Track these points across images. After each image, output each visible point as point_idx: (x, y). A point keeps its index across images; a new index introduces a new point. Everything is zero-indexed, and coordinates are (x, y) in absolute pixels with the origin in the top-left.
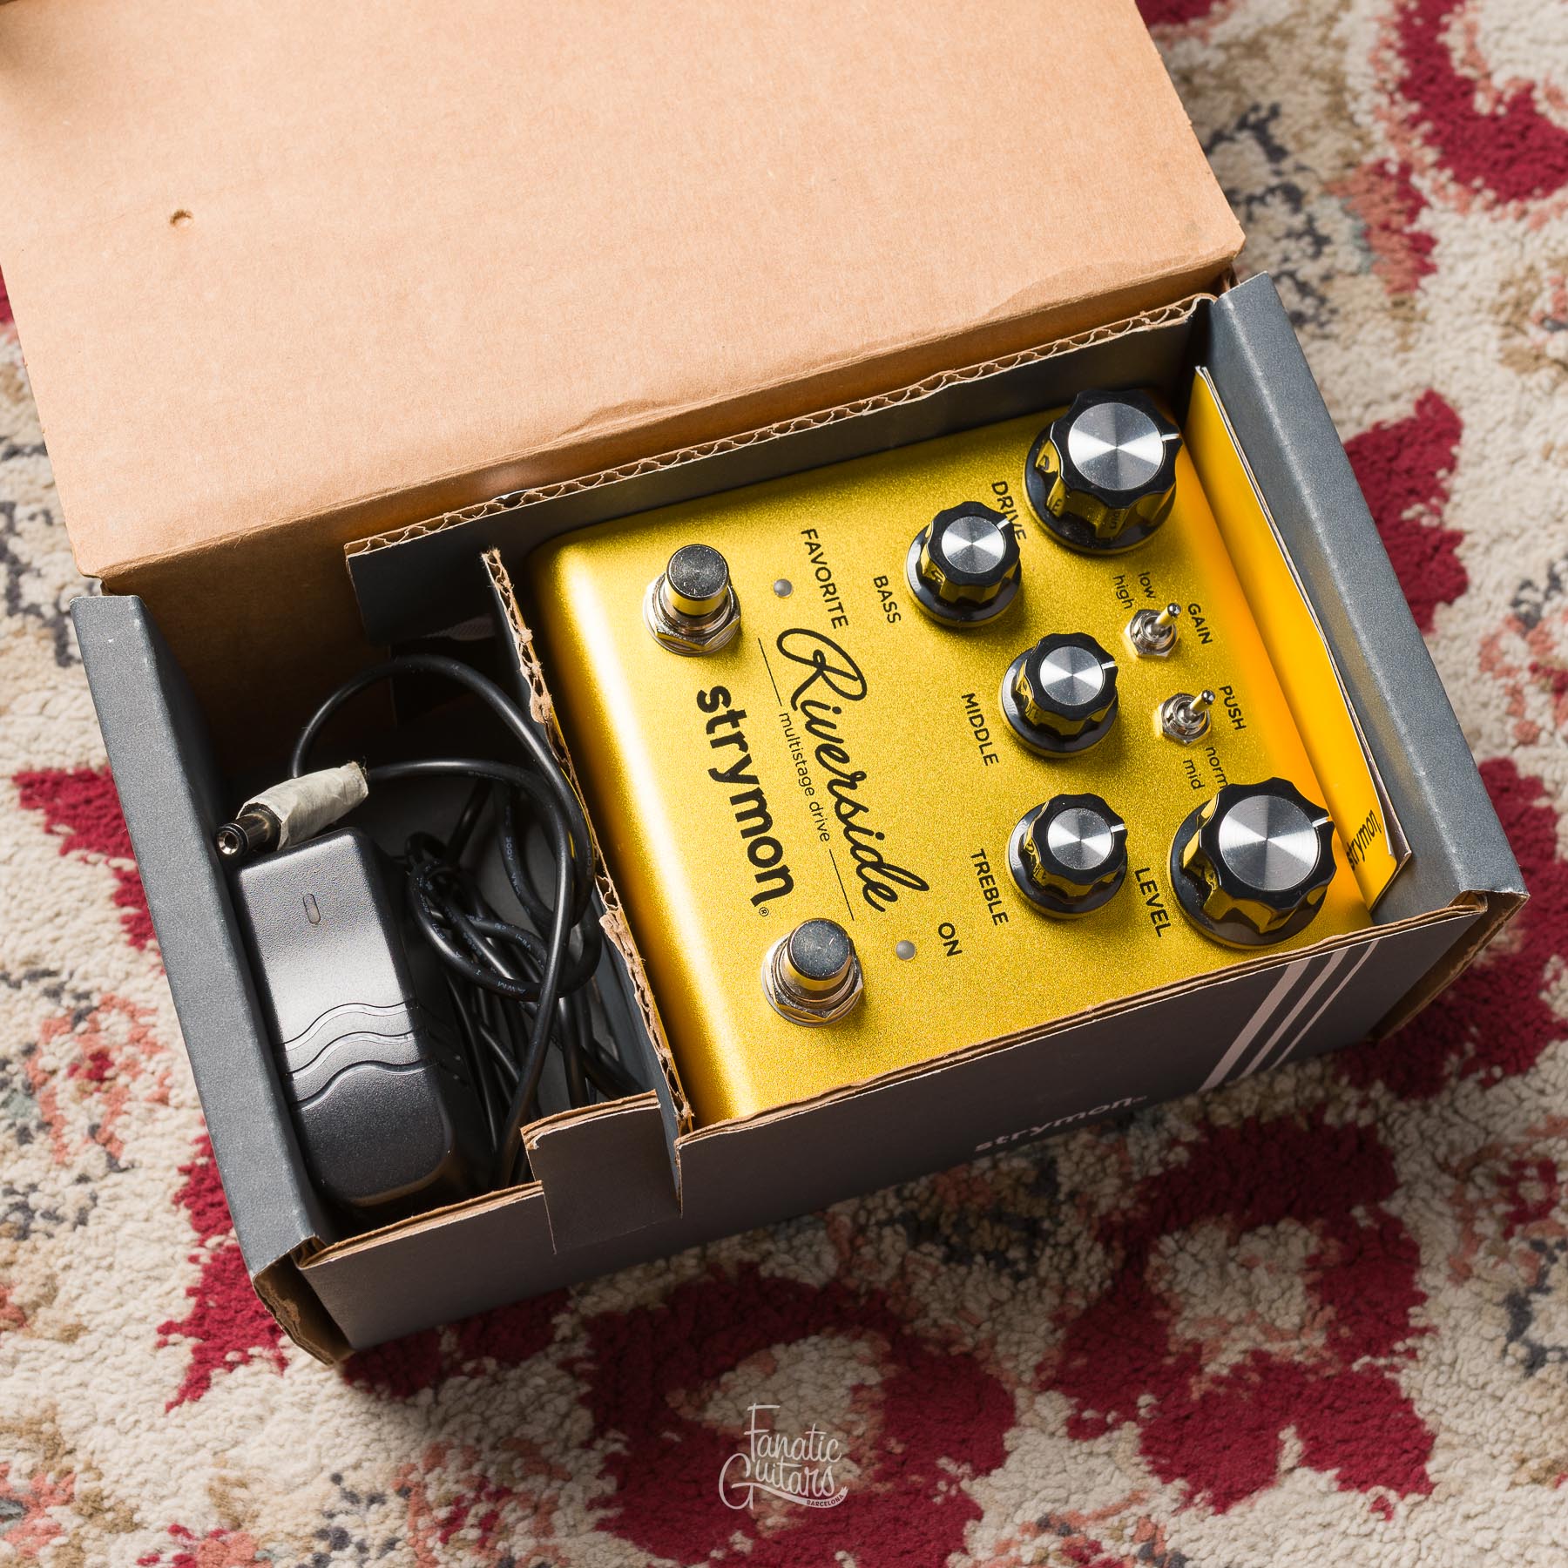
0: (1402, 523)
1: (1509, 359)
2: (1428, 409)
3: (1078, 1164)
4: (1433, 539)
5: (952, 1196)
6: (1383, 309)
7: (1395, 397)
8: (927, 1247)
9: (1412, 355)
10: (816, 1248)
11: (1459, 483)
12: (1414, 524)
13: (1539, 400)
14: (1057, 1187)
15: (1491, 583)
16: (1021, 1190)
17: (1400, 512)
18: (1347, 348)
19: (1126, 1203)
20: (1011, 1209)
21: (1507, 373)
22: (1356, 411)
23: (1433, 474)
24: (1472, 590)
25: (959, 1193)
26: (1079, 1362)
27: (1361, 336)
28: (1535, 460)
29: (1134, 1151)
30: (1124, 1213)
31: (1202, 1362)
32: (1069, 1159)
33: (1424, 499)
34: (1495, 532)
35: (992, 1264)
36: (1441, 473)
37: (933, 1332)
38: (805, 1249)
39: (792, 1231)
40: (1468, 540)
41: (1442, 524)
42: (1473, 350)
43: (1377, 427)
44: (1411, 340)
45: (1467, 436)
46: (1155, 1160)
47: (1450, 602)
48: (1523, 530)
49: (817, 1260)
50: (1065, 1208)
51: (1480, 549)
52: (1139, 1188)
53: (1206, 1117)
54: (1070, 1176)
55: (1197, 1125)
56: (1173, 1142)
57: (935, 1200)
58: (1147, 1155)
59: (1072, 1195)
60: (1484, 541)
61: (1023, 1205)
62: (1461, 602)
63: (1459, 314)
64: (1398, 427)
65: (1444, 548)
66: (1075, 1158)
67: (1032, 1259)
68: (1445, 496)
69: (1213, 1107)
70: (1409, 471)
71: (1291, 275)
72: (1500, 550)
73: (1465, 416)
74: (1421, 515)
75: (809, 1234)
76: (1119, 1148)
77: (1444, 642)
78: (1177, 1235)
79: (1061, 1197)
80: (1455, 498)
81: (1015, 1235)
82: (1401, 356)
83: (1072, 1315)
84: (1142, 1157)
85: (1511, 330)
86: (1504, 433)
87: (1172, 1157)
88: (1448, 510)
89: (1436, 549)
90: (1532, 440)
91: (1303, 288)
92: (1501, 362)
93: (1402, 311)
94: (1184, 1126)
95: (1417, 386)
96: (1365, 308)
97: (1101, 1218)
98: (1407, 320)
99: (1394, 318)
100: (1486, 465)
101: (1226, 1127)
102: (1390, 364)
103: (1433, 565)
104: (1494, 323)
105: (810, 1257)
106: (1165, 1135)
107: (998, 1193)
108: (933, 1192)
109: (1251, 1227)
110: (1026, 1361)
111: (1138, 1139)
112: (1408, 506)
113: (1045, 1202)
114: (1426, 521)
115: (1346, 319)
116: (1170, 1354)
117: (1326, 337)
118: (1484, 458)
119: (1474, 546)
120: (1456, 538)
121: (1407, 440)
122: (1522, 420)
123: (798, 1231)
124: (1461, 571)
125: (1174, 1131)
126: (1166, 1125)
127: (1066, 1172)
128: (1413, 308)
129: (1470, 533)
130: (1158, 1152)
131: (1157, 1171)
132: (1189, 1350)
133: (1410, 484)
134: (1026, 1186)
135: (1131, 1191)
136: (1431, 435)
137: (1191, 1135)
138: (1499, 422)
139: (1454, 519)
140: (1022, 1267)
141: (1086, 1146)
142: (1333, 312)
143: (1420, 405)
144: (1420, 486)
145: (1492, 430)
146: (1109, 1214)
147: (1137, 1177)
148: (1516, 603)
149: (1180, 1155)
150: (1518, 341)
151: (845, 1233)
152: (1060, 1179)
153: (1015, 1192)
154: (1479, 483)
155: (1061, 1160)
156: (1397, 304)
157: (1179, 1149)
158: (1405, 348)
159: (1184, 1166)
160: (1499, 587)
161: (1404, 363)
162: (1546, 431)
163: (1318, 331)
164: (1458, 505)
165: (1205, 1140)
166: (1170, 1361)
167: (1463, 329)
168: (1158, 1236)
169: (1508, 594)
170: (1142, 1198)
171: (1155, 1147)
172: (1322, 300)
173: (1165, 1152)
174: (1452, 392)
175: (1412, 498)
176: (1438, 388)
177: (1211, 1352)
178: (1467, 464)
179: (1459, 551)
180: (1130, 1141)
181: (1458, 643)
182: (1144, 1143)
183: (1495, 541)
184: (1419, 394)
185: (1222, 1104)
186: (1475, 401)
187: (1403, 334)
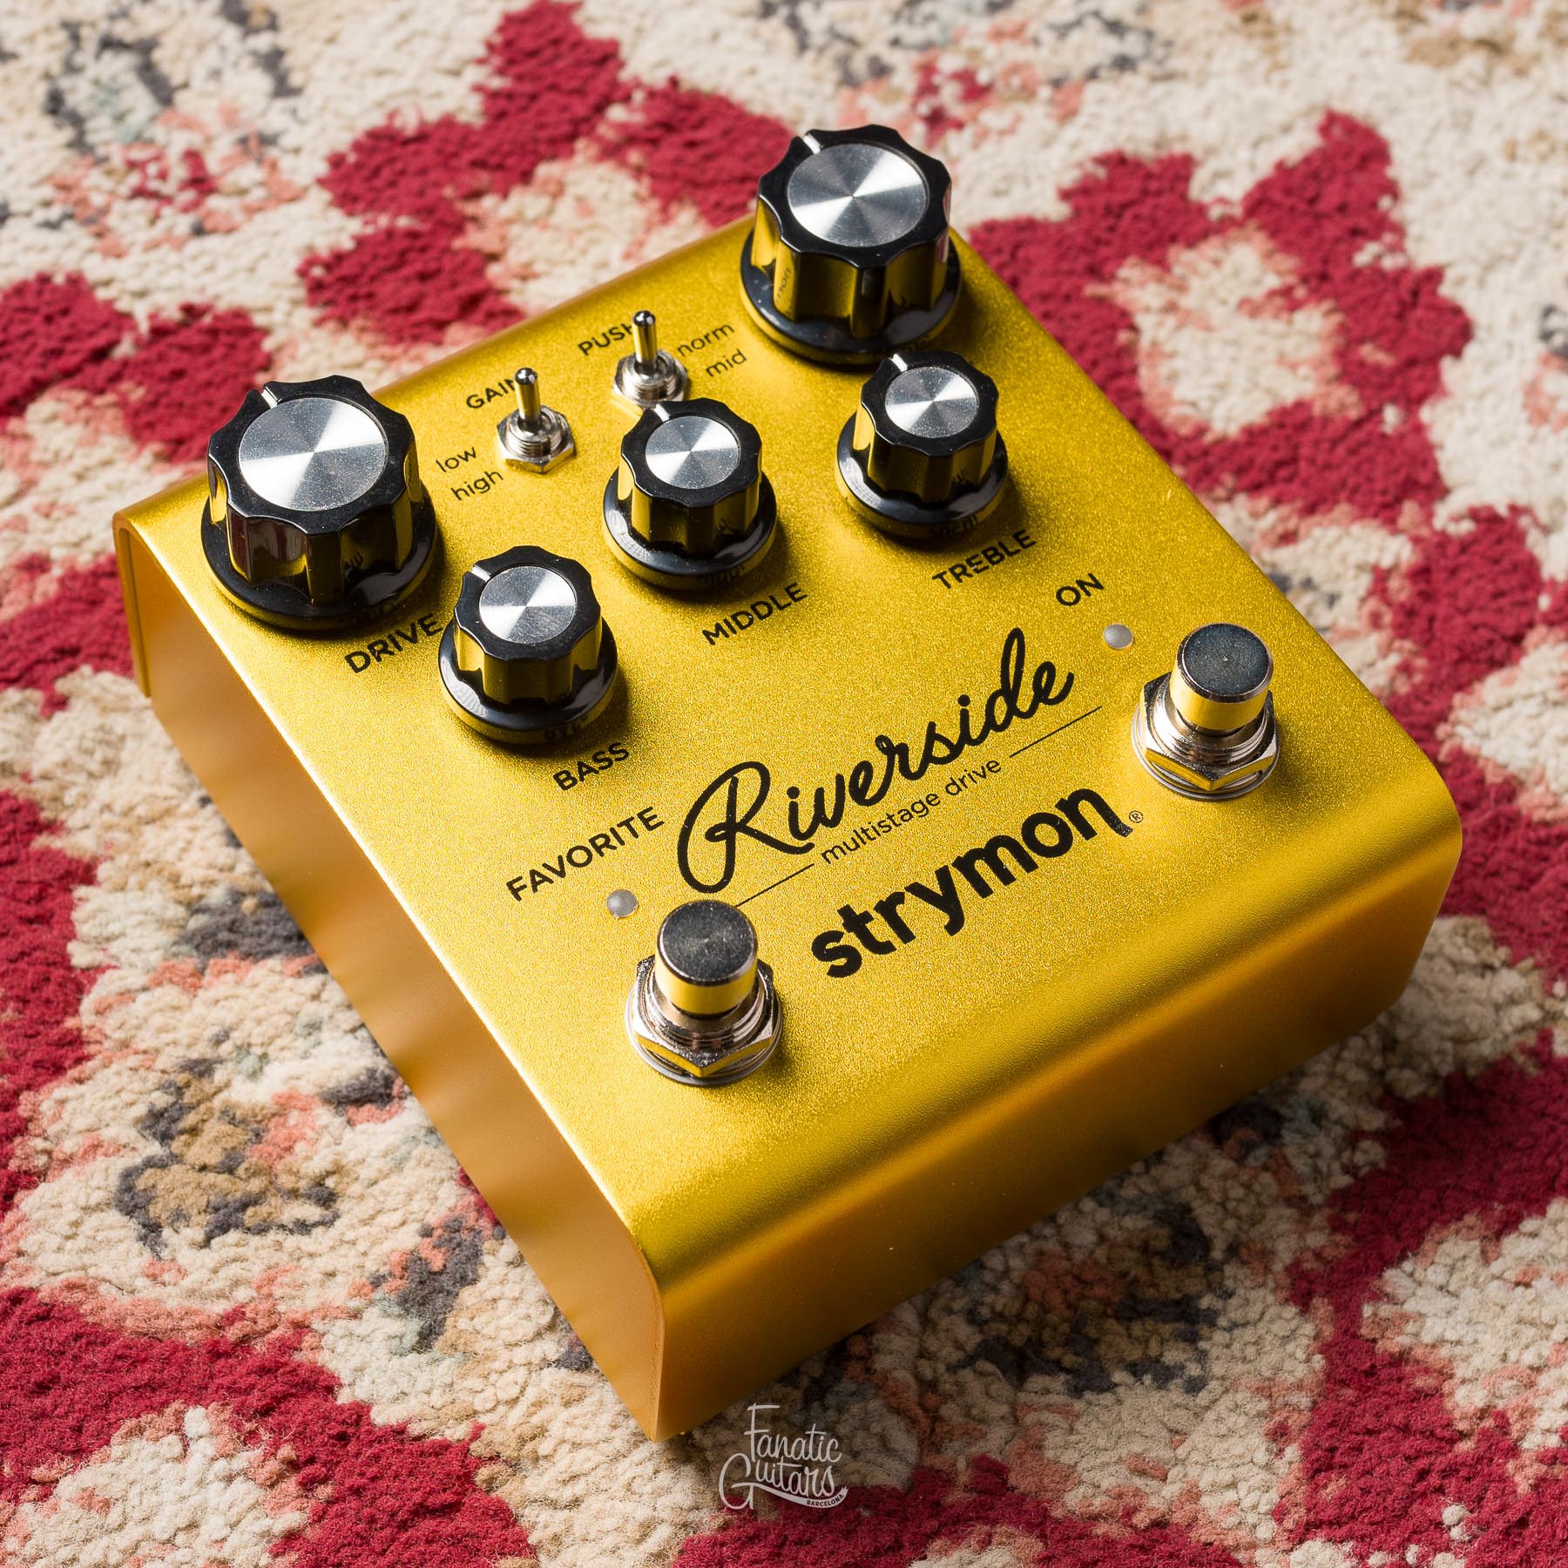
0: (1358, 272)
1: (1417, 54)
2: (1337, 131)
3: (1223, 1205)
4: (1406, 285)
5: (1056, 1298)
6: (1231, 28)
7: (1287, 129)
8: (1036, 1382)
9: (1290, 74)
10: (876, 1428)
11: (1412, 210)
12: (1375, 271)
13: (1472, 93)
14: (1206, 1244)
15: (1502, 319)
16: (1156, 1261)
17: (1350, 259)
18: (1201, 84)
19: (1316, 1240)
20: (1150, 1293)
21: (1419, 73)
22: (1244, 155)
23: (1374, 205)
24: (1480, 333)
25: (1066, 1292)
26: (1334, 1487)
27: (1216, 65)
28: (1500, 164)
29: (1301, 1165)
30: (1318, 1255)
31: (1515, 1435)
32: (1210, 1201)
33: (1375, 236)
34: (1483, 257)
35: (1147, 1379)
36: (1385, 202)
37: (1098, 1503)
38: (861, 1434)
39: (831, 1414)
40: (1450, 275)
41: (1410, 263)
42: (1366, 53)
43: (1280, 167)
44: (1283, 56)
45: (1396, 152)
46: (1336, 1166)
47: (1457, 353)
48: (1520, 247)
49: (885, 1446)
50: (1229, 1270)
51: (1471, 283)
52: (1327, 1211)
53: (1389, 1091)
54: (1220, 1224)
55: (1380, 1104)
56: (1355, 1137)
57: (1032, 1311)
58: (1322, 1165)
59: (1233, 1250)
60: (1473, 271)
61: (1169, 1284)
62: (1471, 351)
63: (1331, 16)
64: (1307, 160)
65: (1425, 289)
66: (1217, 1197)
67: (1202, 1357)
68: (1399, 230)
69: (1392, 1074)
70: (1342, 208)
71: (1097, 14)
72: (1498, 279)
73: (1387, 131)
74: (1378, 258)
75: (855, 1409)
76: (1278, 1166)
77: (1470, 405)
78: (1407, 1266)
79: (1217, 1254)
80: (1413, 230)
81: (1167, 1329)
82: (1276, 77)
83: (1296, 1421)
84: (1316, 1170)
85: (1405, 22)
86: (1447, 140)
87: (1360, 1158)
88: (1410, 245)
89: (1415, 293)
90: (1485, 141)
91: (1115, 27)
92: (1409, 59)
93: (1258, 26)
94: (1361, 1112)
95: (1312, 109)
96: (1208, 33)
97: (1287, 1269)
98: (1269, 35)
99: (1250, 36)
100: (1438, 186)
101: (1423, 1096)
102: (1264, 92)
103: (1419, 313)
104: (1383, 17)
105: (873, 1443)
106: (1338, 1131)
107: (1124, 1275)
108: (1027, 1299)
109: (1509, 1224)
110: (1254, 1507)
111: (1300, 1146)
112: (1359, 249)
113: (1200, 1270)
114: (1389, 263)
115: (1188, 48)
116: (1463, 1436)
117: (1169, 77)
118: (1431, 176)
119: (1460, 281)
120: (1433, 276)
121: (1324, 175)
122: (1463, 122)
123: (841, 1410)
124: (1457, 311)
125: (1350, 1122)
126: (1334, 1116)
127: (1212, 1220)
128: (1269, 21)
129: (1449, 265)
130: (1338, 1156)
131: (1342, 1181)
132: (1489, 1423)
133: (1349, 222)
134: (1161, 1254)
135: (1318, 1219)
136: (1354, 160)
137: (1375, 1120)
138: (1436, 129)
139: (1423, 252)
140: (1194, 1370)
141: (1225, 1177)
142: (1169, 44)
143: (1325, 130)
144: (1363, 223)
145: (1428, 140)
146: (1296, 1264)
147: (1317, 1199)
148: (1546, 336)
149: (1371, 1154)
150: (1419, 32)
151: (911, 1396)
152: (1208, 1230)
153: (1149, 1266)
154: (1438, 205)
155: (1195, 1204)
156: (1250, 19)
157: (1366, 1144)
158: (1277, 67)
159: (1382, 1165)
160: (1514, 321)
161: (1285, 84)
162: (1499, 127)
163: (1157, 71)
164: (1420, 239)
165: (1398, 1123)
166: (1465, 1446)
167: (1342, 33)
168: (1379, 1272)
169: (1530, 329)
170: (1337, 1226)
171: (1329, 1150)
172: (1149, 34)
173: (1346, 1155)
174: (1358, 105)
175: (1359, 240)
176: (1341, 107)
177: (1522, 1416)
178: (1415, 186)
179: (1446, 290)
180: (1290, 1151)
181: (1489, 401)
182: (1311, 1149)
183: (1489, 268)
184: (1318, 118)
185: (1402, 1066)
186: (1393, 111)
187: (1272, 51)
